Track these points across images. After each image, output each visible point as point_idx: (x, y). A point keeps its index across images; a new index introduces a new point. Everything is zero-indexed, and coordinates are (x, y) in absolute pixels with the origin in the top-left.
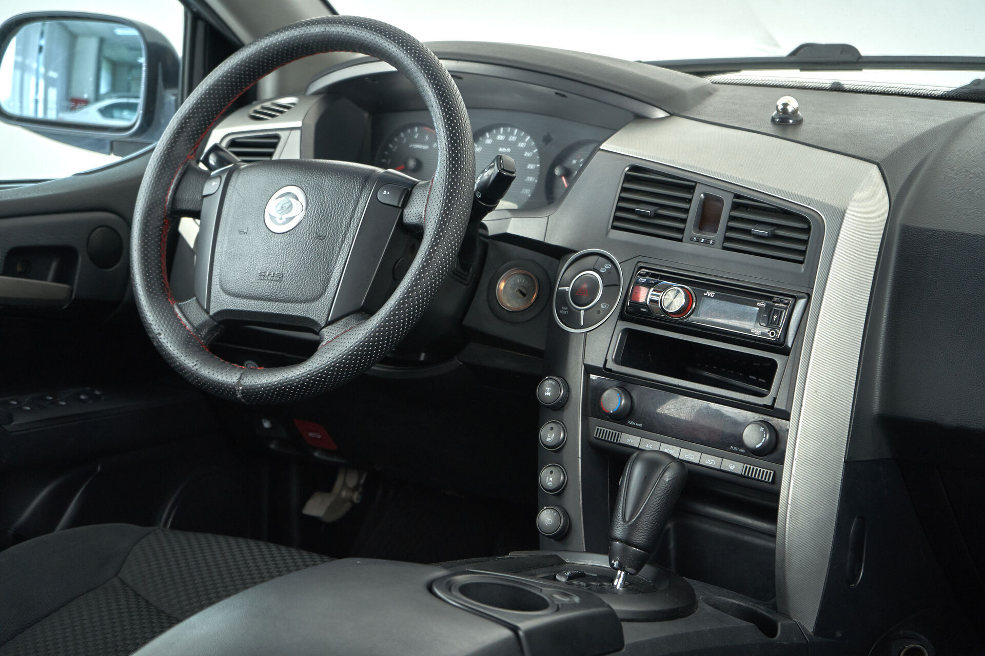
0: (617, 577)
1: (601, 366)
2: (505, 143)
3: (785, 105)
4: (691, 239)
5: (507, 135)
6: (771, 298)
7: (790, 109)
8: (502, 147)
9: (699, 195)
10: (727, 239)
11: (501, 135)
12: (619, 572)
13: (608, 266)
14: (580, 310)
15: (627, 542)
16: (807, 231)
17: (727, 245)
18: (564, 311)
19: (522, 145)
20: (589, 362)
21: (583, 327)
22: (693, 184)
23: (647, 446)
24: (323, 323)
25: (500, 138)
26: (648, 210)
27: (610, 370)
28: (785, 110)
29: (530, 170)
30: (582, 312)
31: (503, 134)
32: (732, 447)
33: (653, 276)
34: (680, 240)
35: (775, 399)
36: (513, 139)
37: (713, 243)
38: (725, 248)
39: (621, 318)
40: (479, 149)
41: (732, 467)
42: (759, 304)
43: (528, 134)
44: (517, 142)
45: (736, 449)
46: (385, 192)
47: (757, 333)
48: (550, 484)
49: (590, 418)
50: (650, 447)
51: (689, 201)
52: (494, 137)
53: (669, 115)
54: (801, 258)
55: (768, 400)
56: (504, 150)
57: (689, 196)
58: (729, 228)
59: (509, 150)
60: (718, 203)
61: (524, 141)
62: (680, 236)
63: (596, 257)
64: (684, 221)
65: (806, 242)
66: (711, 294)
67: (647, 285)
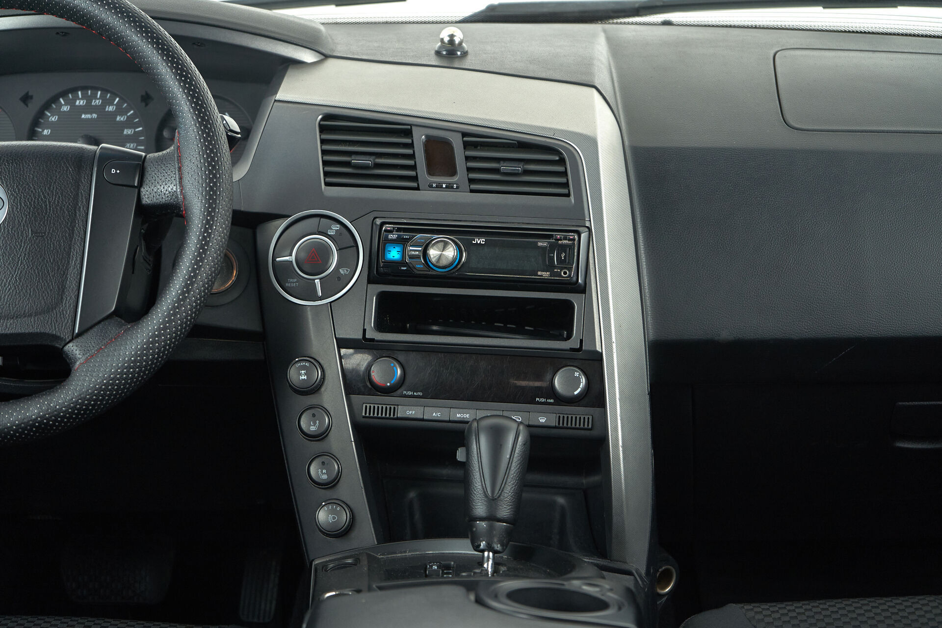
0: (486, 559)
1: (361, 337)
2: (88, 109)
3: (452, 36)
4: (430, 186)
5: (89, 100)
6: (550, 237)
7: (457, 40)
8: (86, 113)
9: (419, 138)
10: (471, 181)
11: (79, 99)
12: (486, 554)
13: (336, 227)
14: (314, 280)
15: (491, 518)
16: (562, 161)
17: (473, 187)
18: (292, 283)
19: (111, 108)
20: (342, 335)
21: (321, 299)
22: (409, 127)
23: (434, 414)
24: (68, 337)
25: (80, 103)
26: (368, 161)
27: (372, 340)
28: (451, 41)
29: (128, 136)
30: (317, 282)
31: (82, 99)
32: (537, 399)
33: (405, 230)
34: (418, 189)
35: (581, 341)
36: (97, 102)
37: (457, 188)
38: (472, 191)
39: (371, 281)
40: (54, 119)
41: (542, 420)
42: (540, 244)
43: (117, 95)
44: (103, 106)
45: (543, 400)
46: (113, 171)
47: (546, 275)
48: (325, 477)
49: (352, 396)
50: (439, 414)
51: (411, 146)
52: (72, 103)
53: (323, 57)
54: (565, 191)
55: (573, 343)
56: (89, 116)
57: (409, 141)
58: (470, 170)
59: (95, 116)
60: (446, 144)
61: (112, 104)
62: (414, 185)
63: (316, 220)
64: (414, 168)
65: (564, 174)
66: (481, 241)
67: (402, 242)
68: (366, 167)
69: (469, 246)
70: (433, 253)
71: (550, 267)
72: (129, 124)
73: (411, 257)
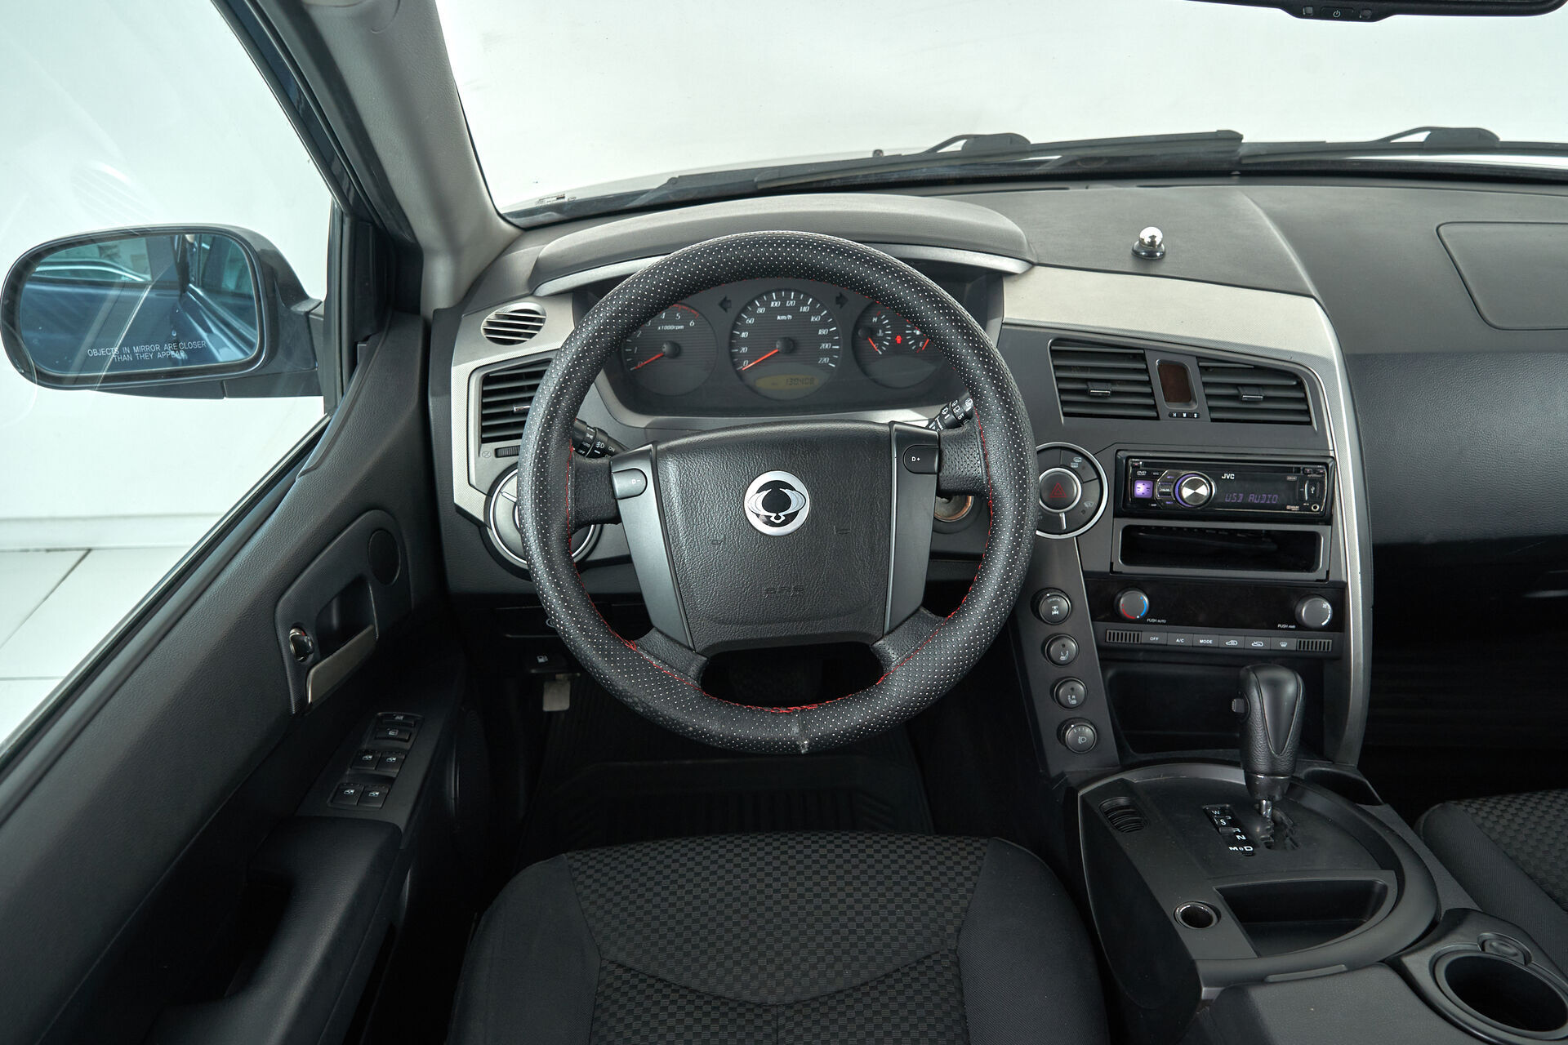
1: (1109, 570)
2: (783, 310)
3: (1153, 237)
4: (1171, 415)
5: (783, 301)
6: (1298, 470)
7: (1158, 240)
8: (781, 315)
9: (1154, 363)
10: (1211, 409)
11: (774, 301)
12: (1264, 802)
13: (1078, 460)
14: (1058, 513)
15: (1273, 773)
16: (1300, 386)
17: (1215, 416)
19: (805, 309)
20: (1089, 568)
21: (1066, 532)
22: (1142, 352)
23: (1178, 640)
24: (878, 634)
25: (775, 304)
26: (1105, 390)
27: (1119, 573)
28: (1152, 243)
29: (823, 335)
30: (1063, 516)
31: (776, 300)
32: (1279, 625)
33: (1154, 465)
34: (1157, 418)
35: (1328, 572)
36: (792, 303)
37: (1198, 417)
38: (1213, 420)
39: (1116, 515)
40: (750, 321)
41: (1284, 645)
42: (1289, 478)
43: (807, 296)
44: (797, 307)
45: (1285, 626)
46: (914, 459)
47: (1295, 508)
48: (1074, 702)
49: (1096, 622)
50: (1182, 640)
51: (1146, 371)
52: (766, 304)
53: (1031, 265)
54: (1305, 419)
55: (1320, 574)
56: (784, 317)
57: (1143, 366)
58: (1209, 397)
59: (790, 317)
60: (1181, 370)
61: (806, 305)
62: (1153, 414)
63: (1058, 451)
64: (1151, 395)
65: (1304, 400)
66: (1231, 476)
67: (1150, 478)
68: (1105, 396)
69: (1218, 480)
70: (1187, 492)
71: (1299, 501)
72: (824, 324)
73: (1162, 494)
